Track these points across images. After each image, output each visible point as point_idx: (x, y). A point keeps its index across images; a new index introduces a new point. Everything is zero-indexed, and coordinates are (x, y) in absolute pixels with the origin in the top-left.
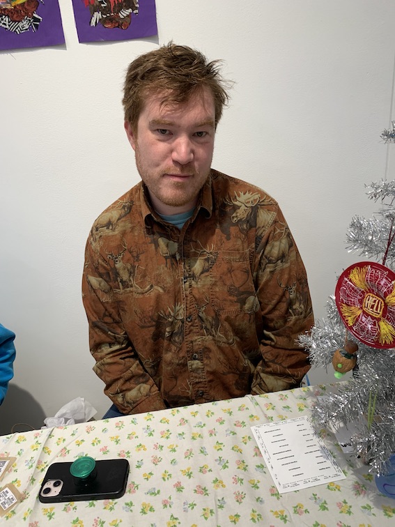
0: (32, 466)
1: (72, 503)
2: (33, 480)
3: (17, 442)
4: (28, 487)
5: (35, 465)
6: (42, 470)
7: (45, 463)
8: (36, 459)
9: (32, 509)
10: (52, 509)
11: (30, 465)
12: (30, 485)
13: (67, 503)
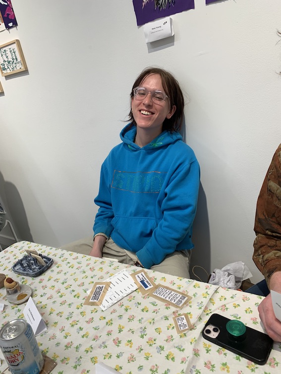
0: (201, 308)
1: (224, 349)
2: (200, 319)
3: (194, 286)
4: (196, 322)
5: (203, 308)
6: (207, 314)
7: (210, 310)
8: (205, 304)
9: (196, 339)
10: (210, 346)
11: (200, 306)
12: (197, 321)
13: (221, 348)
